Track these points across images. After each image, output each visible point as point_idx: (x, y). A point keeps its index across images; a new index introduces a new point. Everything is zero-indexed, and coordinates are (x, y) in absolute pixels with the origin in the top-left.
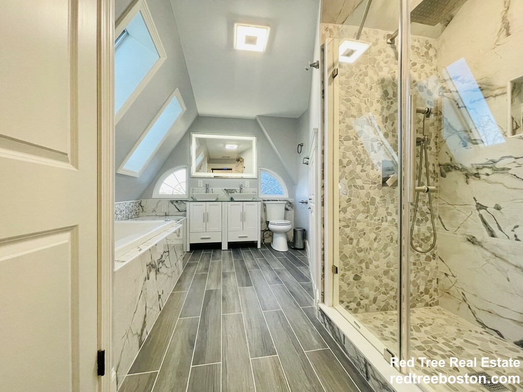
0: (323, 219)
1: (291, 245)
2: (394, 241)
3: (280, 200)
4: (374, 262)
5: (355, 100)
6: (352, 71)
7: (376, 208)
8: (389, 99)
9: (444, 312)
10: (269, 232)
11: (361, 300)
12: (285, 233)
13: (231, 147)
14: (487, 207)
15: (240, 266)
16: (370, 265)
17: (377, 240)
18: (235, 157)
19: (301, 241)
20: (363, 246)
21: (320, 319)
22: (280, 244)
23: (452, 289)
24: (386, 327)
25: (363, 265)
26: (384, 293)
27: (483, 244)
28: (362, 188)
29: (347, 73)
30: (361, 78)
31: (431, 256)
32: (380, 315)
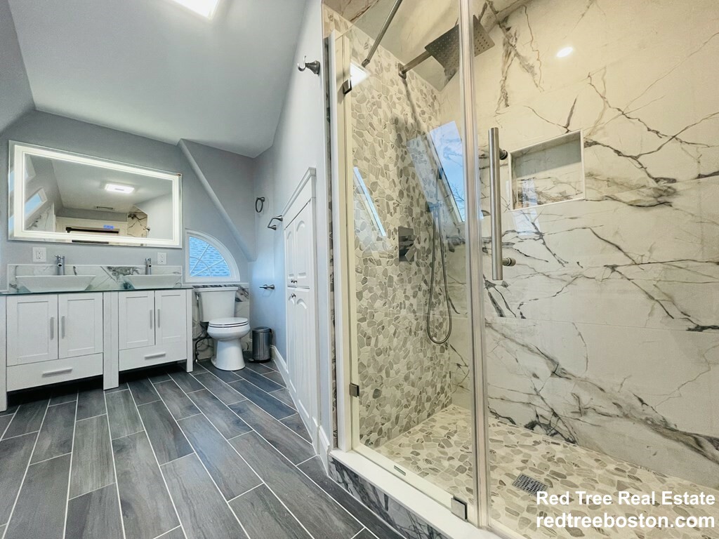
0: (333, 311)
1: (250, 357)
2: (413, 333)
3: (225, 286)
4: (394, 366)
5: (369, 138)
6: (364, 95)
7: (394, 290)
8: (403, 147)
9: (459, 410)
10: (206, 340)
11: (383, 424)
12: (239, 338)
13: (119, 190)
14: (495, 285)
15: (156, 416)
16: (391, 371)
17: (397, 335)
18: (127, 209)
19: (266, 347)
20: (382, 346)
21: (335, 477)
22: (231, 359)
23: (465, 381)
24: (418, 454)
25: (383, 374)
26: (406, 406)
27: (493, 325)
28: (379, 263)
29: (358, 95)
30: (374, 108)
31: (444, 346)
32: (403, 439)
